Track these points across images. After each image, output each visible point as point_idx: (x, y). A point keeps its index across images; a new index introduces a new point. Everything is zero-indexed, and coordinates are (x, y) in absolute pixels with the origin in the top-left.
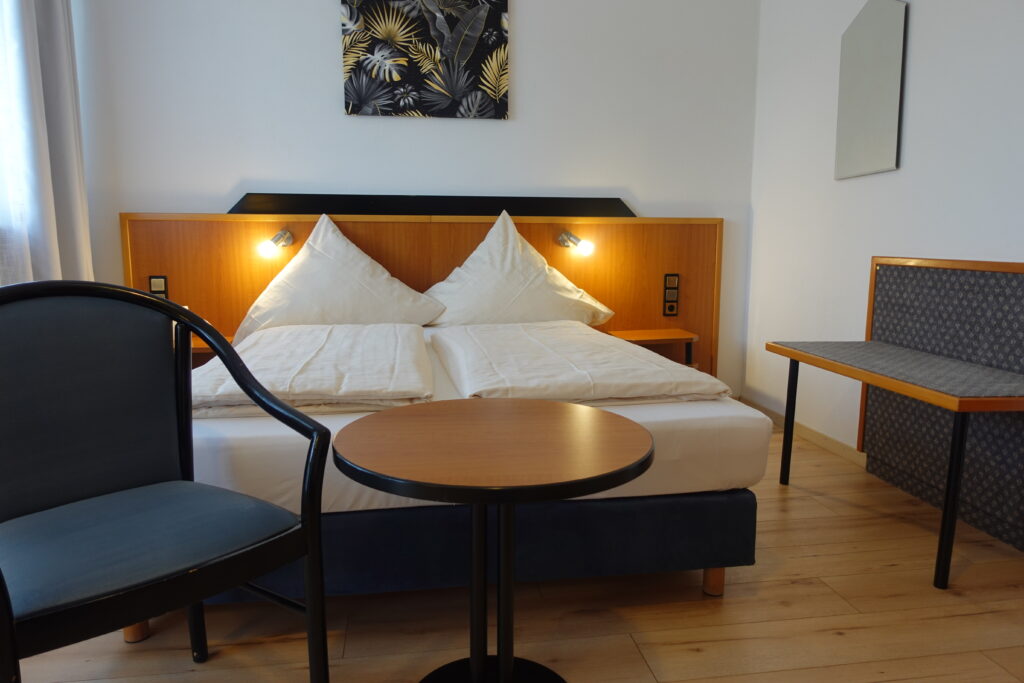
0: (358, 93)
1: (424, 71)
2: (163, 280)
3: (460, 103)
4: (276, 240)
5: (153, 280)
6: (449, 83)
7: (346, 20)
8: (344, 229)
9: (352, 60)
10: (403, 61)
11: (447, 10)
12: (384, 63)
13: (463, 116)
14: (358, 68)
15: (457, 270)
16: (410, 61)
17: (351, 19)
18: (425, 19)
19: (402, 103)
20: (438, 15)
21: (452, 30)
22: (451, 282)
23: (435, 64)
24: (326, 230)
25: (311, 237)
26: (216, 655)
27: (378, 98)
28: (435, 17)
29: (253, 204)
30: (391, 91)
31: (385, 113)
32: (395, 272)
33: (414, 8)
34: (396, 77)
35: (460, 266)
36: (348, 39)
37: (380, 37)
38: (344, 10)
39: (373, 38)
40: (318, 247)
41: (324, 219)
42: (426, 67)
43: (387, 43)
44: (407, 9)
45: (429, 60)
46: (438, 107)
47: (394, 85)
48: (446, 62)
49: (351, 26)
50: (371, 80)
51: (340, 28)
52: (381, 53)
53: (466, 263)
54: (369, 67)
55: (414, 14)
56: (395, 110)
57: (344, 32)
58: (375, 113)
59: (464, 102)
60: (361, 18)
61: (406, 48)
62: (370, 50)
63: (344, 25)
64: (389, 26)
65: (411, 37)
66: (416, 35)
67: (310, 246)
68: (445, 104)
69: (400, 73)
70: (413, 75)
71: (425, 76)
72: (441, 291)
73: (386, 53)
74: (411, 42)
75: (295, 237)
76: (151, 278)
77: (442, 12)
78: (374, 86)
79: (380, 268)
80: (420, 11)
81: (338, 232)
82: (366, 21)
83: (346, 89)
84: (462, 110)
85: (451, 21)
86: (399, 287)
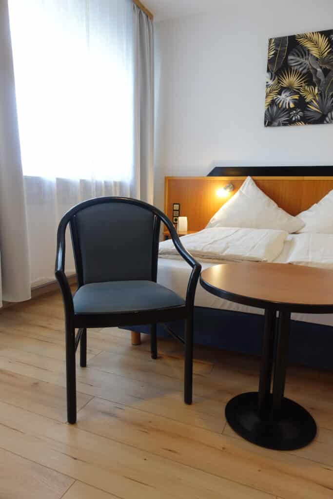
0: (271, 116)
1: (307, 101)
2: (178, 205)
3: (326, 116)
4: (226, 188)
5: (175, 205)
6: (321, 105)
7: (268, 80)
8: (257, 184)
9: (269, 100)
10: (296, 97)
11: (324, 66)
12: (286, 99)
13: (328, 123)
14: (273, 103)
15: (315, 205)
16: (301, 97)
17: (271, 79)
18: (311, 73)
19: (294, 119)
20: (319, 70)
21: (325, 76)
22: (311, 211)
23: (314, 96)
24: (249, 184)
25: (242, 187)
26: (160, 358)
27: (282, 117)
28: (316, 71)
29: (219, 172)
30: (289, 113)
31: (285, 125)
32: (281, 205)
33: (305, 68)
34: (292, 105)
35: (317, 203)
36: (269, 89)
37: (285, 86)
38: (268, 75)
39: (281, 87)
40: (244, 192)
41: (249, 179)
42: (309, 98)
43: (289, 89)
44: (301, 69)
45: (311, 95)
46: (314, 119)
47: (291, 110)
48: (321, 94)
49: (271, 83)
50: (279, 108)
51: (266, 84)
52: (285, 94)
53: (321, 202)
54: (278, 102)
55: (305, 71)
56: (290, 122)
57: (267, 86)
58: (279, 125)
59: (329, 115)
60: (276, 78)
61: (298, 89)
62: (280, 94)
63: (267, 83)
64: (292, 80)
65: (302, 84)
66: (304, 83)
67: (241, 192)
68: (318, 117)
69: (295, 103)
70: (301, 104)
71: (308, 103)
72: (304, 216)
73: (288, 94)
74: (302, 86)
75: (234, 187)
77: (321, 67)
78: (280, 111)
79: (272, 202)
80: (308, 69)
81: (255, 185)
82: (279, 79)
83: (265, 114)
84: (327, 119)
85: (326, 72)
86: (281, 212)
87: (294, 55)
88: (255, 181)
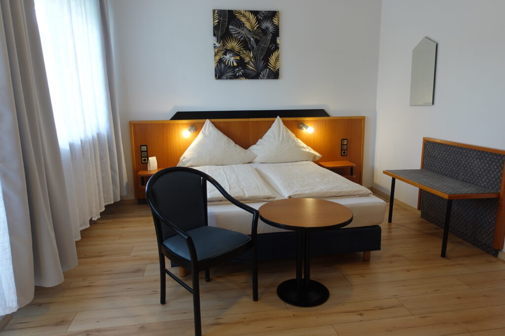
0: (220, 71)
1: (246, 61)
2: (145, 147)
3: (260, 74)
4: (190, 130)
5: (142, 147)
6: (256, 66)
7: (215, 43)
8: (215, 125)
9: (218, 58)
10: (238, 58)
11: (255, 37)
12: (230, 59)
13: (261, 78)
14: (220, 61)
15: (260, 140)
16: (241, 57)
17: (217, 42)
18: (246, 41)
19: (237, 74)
20: (252, 39)
21: (257, 45)
22: (257, 145)
23: (250, 58)
24: (209, 127)
25: (203, 129)
27: (228, 72)
28: (250, 40)
29: (180, 116)
30: (233, 70)
31: (231, 78)
32: (237, 142)
33: (242, 37)
34: (235, 64)
35: (261, 138)
36: (216, 50)
37: (229, 48)
38: (215, 38)
39: (226, 49)
40: (207, 133)
41: (208, 121)
42: (247, 60)
43: (232, 51)
44: (239, 37)
45: (248, 57)
46: (251, 76)
47: (234, 67)
48: (255, 57)
49: (217, 45)
50: (226, 66)
51: (213, 46)
52: (229, 55)
53: (264, 137)
54: (225, 60)
55: (242, 39)
56: (235, 77)
57: (215, 47)
58: (227, 78)
59: (262, 73)
60: (222, 42)
61: (239, 52)
62: (225, 54)
63: (215, 44)
64: (233, 44)
66: (243, 47)
67: (203, 133)
68: (255, 74)
69: (237, 62)
70: (242, 63)
71: (247, 63)
72: (253, 148)
73: (231, 55)
74: (241, 50)
75: (197, 129)
76: (141, 146)
77: (253, 38)
78: (227, 68)
79: (231, 141)
80: (244, 38)
81: (214, 127)
82: (223, 42)
83: (215, 69)
84: (261, 76)
85: (257, 41)
86: (238, 147)
87: (233, 26)
88: (212, 122)
